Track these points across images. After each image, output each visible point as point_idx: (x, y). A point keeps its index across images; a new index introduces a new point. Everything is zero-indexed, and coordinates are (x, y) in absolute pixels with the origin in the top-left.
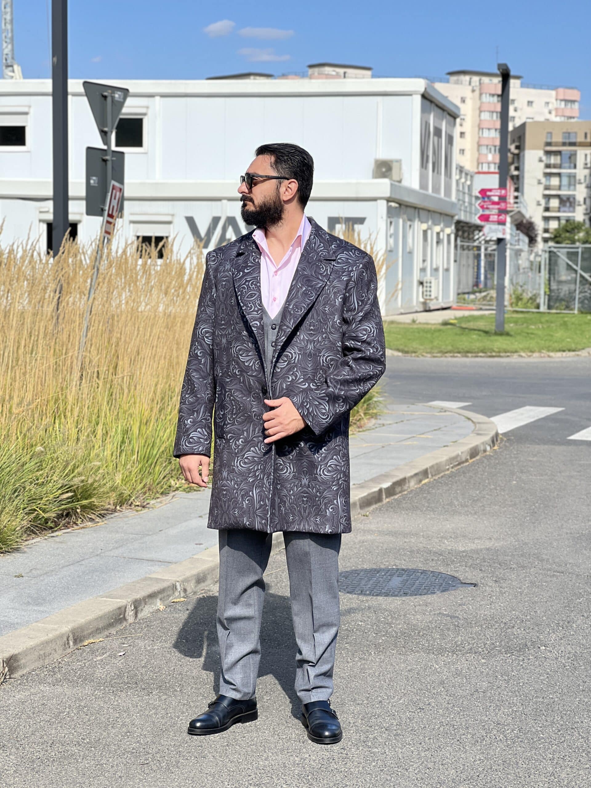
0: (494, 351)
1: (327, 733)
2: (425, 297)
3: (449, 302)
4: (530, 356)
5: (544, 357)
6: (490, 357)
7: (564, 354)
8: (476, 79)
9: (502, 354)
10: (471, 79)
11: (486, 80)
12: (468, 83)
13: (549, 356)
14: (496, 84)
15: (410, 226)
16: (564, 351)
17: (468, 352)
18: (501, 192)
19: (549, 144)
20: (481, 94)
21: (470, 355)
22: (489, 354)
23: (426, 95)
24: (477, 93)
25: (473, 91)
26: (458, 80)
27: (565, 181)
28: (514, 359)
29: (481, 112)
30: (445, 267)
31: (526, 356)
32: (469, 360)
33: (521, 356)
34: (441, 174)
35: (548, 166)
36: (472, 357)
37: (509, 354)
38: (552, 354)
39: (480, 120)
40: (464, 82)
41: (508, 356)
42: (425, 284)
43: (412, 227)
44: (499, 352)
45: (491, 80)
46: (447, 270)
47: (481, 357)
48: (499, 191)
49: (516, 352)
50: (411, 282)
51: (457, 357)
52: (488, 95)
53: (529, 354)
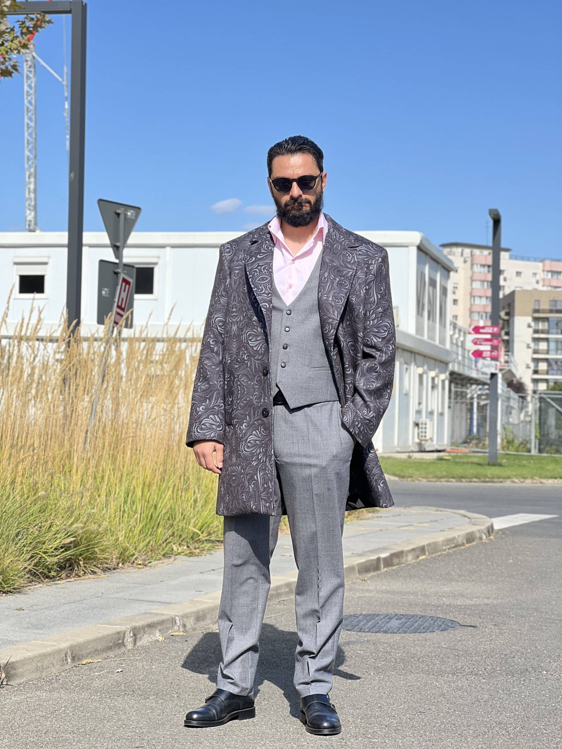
0: (488, 477)
1: (326, 724)
2: (420, 438)
3: (443, 445)
4: (522, 482)
5: (536, 483)
6: (484, 482)
7: (556, 481)
8: (467, 251)
9: (495, 480)
10: (462, 251)
11: (477, 252)
12: (460, 254)
13: (541, 483)
14: (486, 256)
15: (407, 369)
16: (556, 478)
17: (462, 477)
18: (493, 330)
19: (536, 311)
20: (472, 265)
21: (464, 480)
22: (483, 479)
23: (422, 247)
24: (469, 263)
25: (465, 262)
26: (451, 252)
27: (553, 345)
28: (508, 483)
29: (472, 281)
30: (440, 411)
31: (519, 482)
32: (464, 484)
33: (514, 482)
34: (436, 322)
35: (536, 331)
36: (466, 482)
37: (501, 480)
38: (544, 481)
39: (472, 289)
40: (456, 254)
41: (501, 482)
42: (420, 426)
43: (408, 370)
44: (493, 478)
45: (481, 252)
46: (442, 414)
47: (475, 482)
48: (491, 328)
49: (509, 478)
50: (408, 424)
51: (451, 481)
52: (479, 266)
53: (522, 480)
